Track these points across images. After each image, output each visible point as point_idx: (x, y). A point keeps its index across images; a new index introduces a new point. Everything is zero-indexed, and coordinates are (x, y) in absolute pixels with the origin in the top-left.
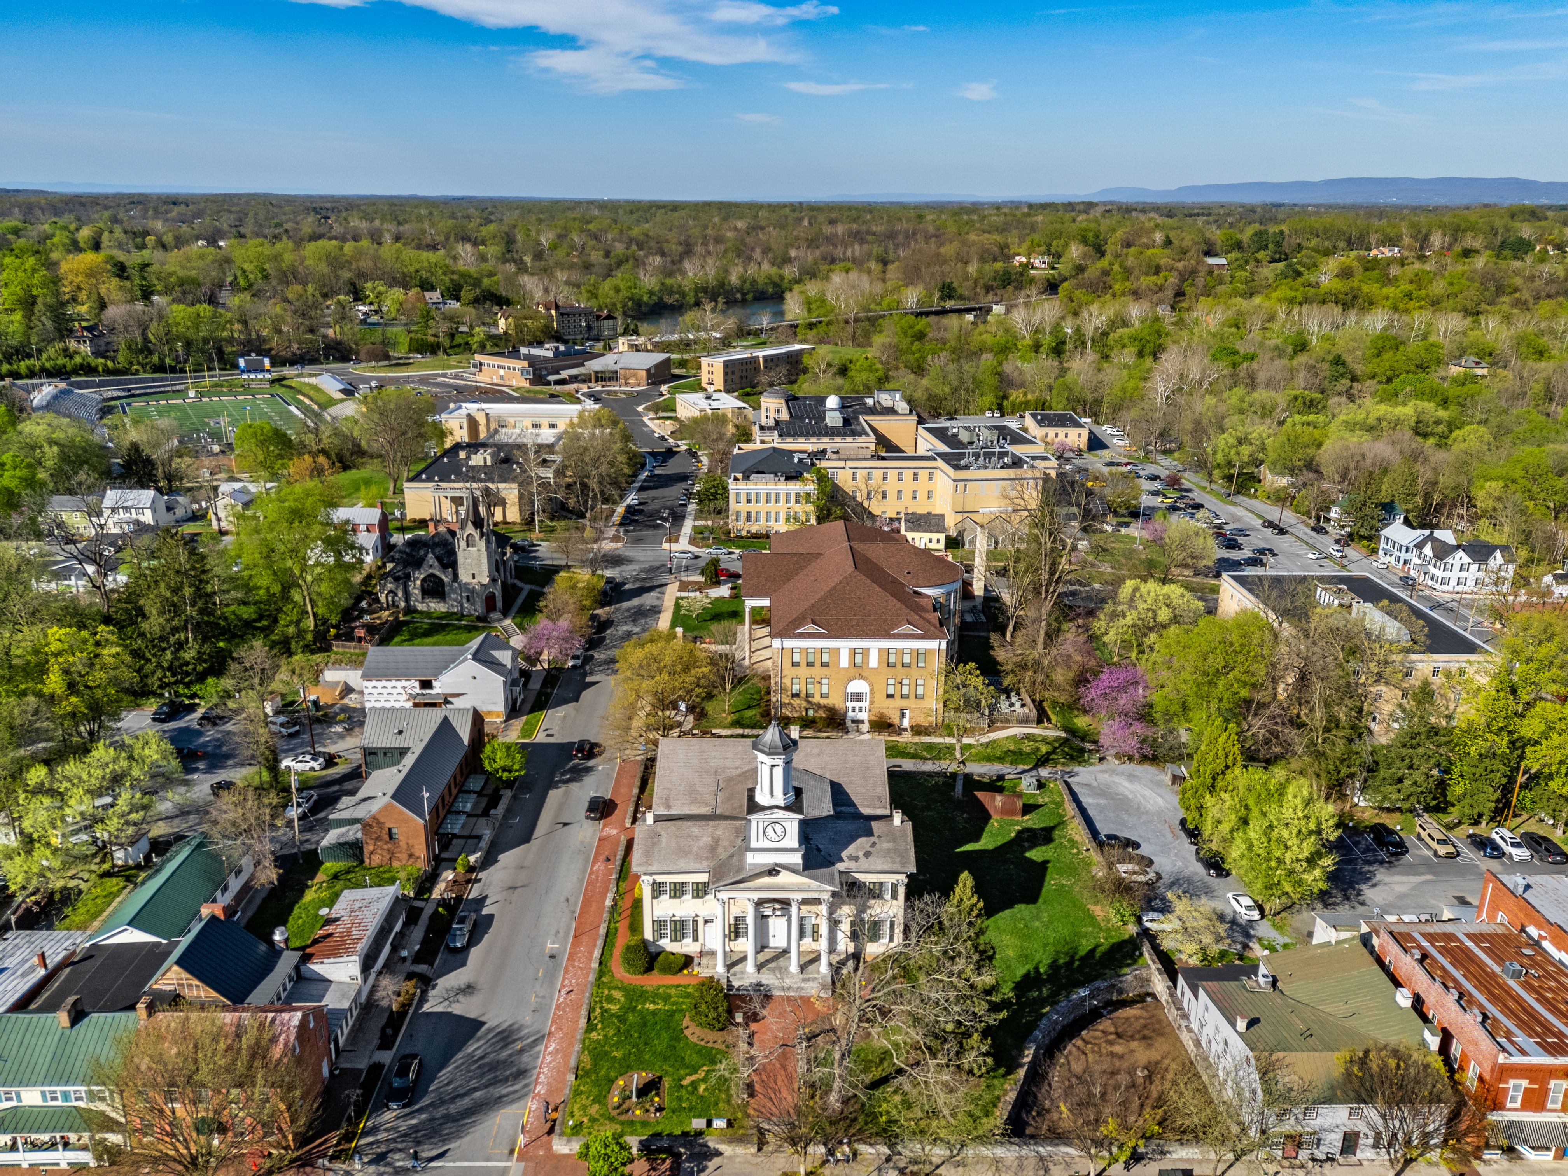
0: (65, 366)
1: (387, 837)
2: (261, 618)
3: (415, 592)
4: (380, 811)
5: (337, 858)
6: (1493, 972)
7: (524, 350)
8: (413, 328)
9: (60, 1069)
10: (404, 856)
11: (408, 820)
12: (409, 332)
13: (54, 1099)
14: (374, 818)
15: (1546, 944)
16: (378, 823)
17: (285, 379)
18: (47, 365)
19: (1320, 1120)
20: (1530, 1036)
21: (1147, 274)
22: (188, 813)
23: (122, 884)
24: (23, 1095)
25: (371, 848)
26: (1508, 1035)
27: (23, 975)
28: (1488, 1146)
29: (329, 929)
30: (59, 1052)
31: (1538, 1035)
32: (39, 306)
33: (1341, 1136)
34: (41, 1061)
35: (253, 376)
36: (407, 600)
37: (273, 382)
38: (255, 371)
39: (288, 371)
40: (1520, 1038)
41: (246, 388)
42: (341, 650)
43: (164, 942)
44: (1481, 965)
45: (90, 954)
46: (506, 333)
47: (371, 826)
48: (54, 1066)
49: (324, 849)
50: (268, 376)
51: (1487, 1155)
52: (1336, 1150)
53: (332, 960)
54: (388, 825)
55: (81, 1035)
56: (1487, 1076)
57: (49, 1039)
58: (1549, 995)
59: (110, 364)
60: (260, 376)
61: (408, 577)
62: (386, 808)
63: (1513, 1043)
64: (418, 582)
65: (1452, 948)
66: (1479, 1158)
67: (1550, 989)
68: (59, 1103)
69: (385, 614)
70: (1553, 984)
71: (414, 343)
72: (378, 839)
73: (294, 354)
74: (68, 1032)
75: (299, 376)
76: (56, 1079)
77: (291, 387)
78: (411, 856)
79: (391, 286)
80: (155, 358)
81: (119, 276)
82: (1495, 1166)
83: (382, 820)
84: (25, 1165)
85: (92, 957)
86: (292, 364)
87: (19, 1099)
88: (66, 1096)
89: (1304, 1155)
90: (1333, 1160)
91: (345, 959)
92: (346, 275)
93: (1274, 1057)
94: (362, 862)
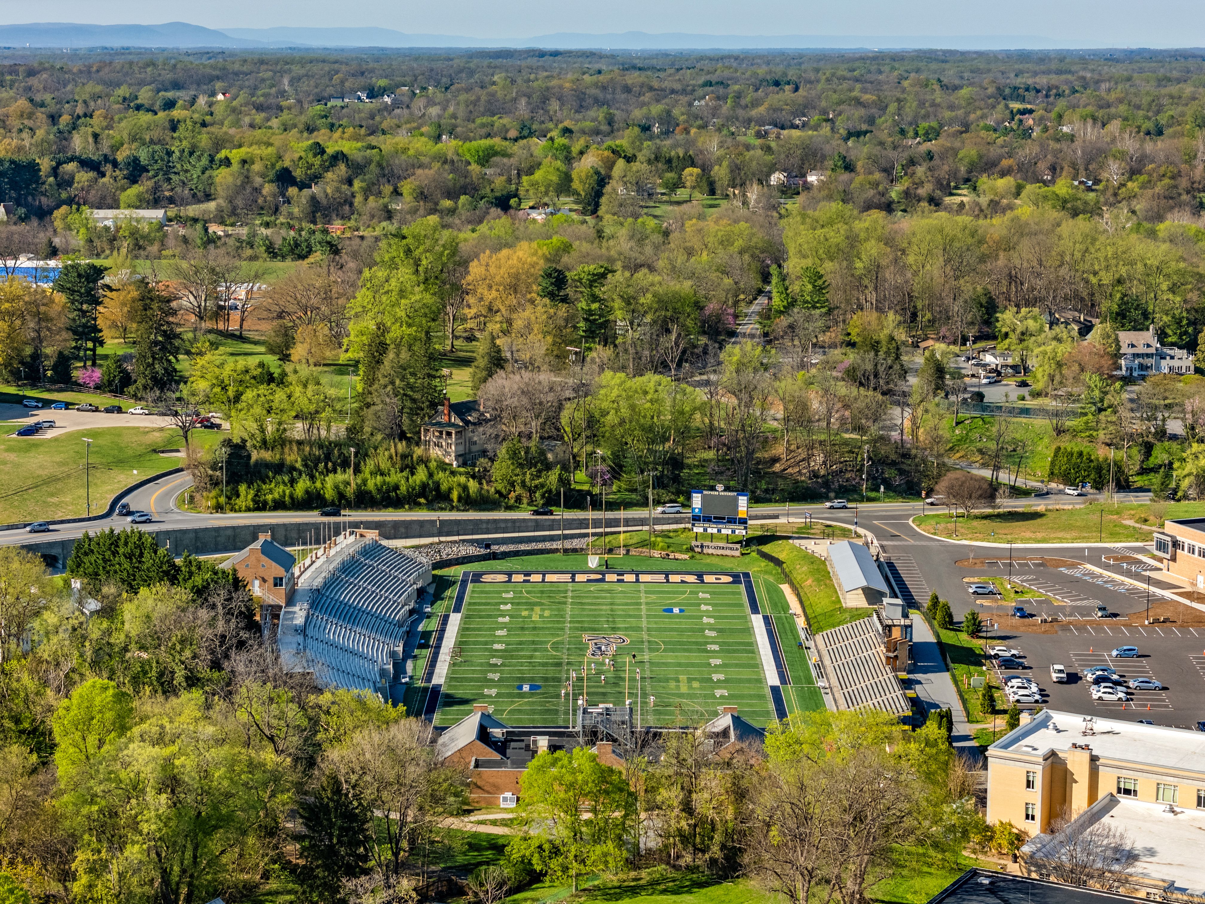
0: (396, 487)
8: (1070, 424)
12: (1059, 431)
18: (371, 485)
37: (749, 542)
50: (740, 532)
59: (473, 485)
60: (726, 531)
75: (804, 531)
77: (778, 562)
81: (552, 296)
86: (801, 498)
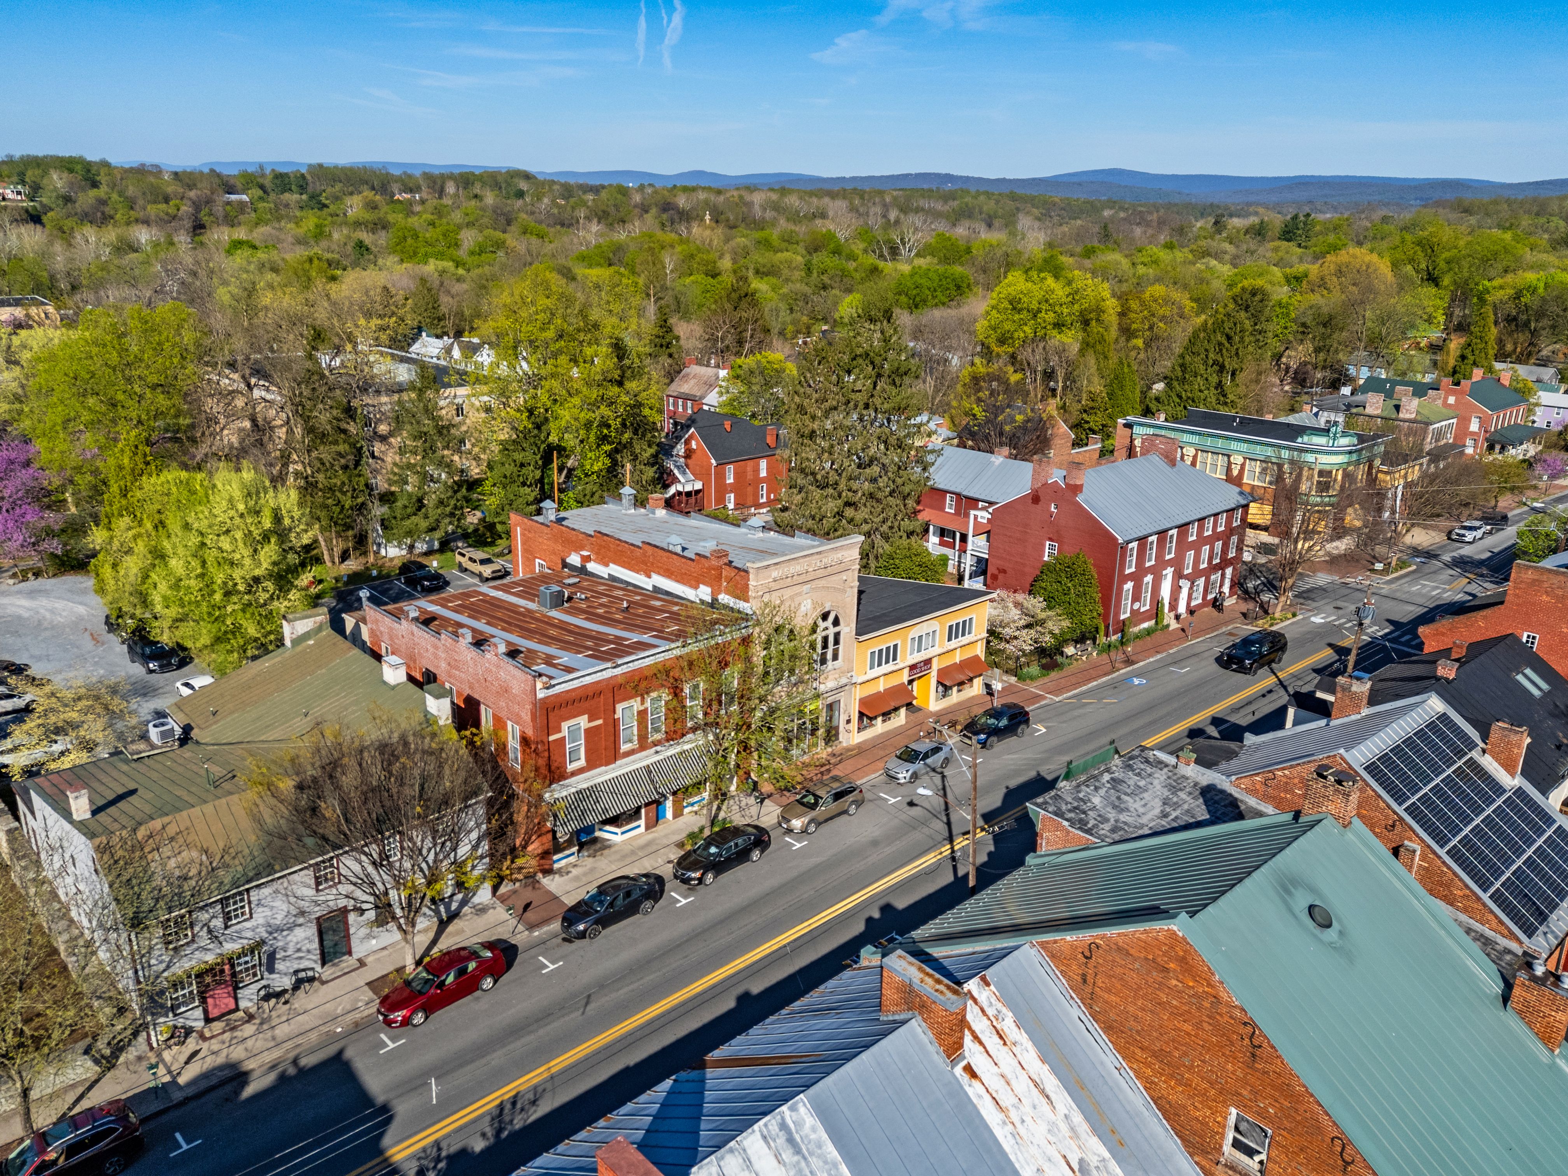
6: (528, 610)
15: (592, 567)
19: (260, 916)
20: (580, 652)
21: (155, 202)
26: (549, 661)
28: (558, 848)
31: (588, 648)
33: (311, 931)
40: (565, 658)
44: (512, 609)
51: (561, 861)
52: (311, 962)
56: (530, 732)
58: (601, 611)
63: (554, 666)
65: (472, 603)
66: (548, 871)
67: (602, 605)
70: (604, 600)
82: (575, 872)
89: (248, 997)
90: (311, 980)
93: (141, 833)
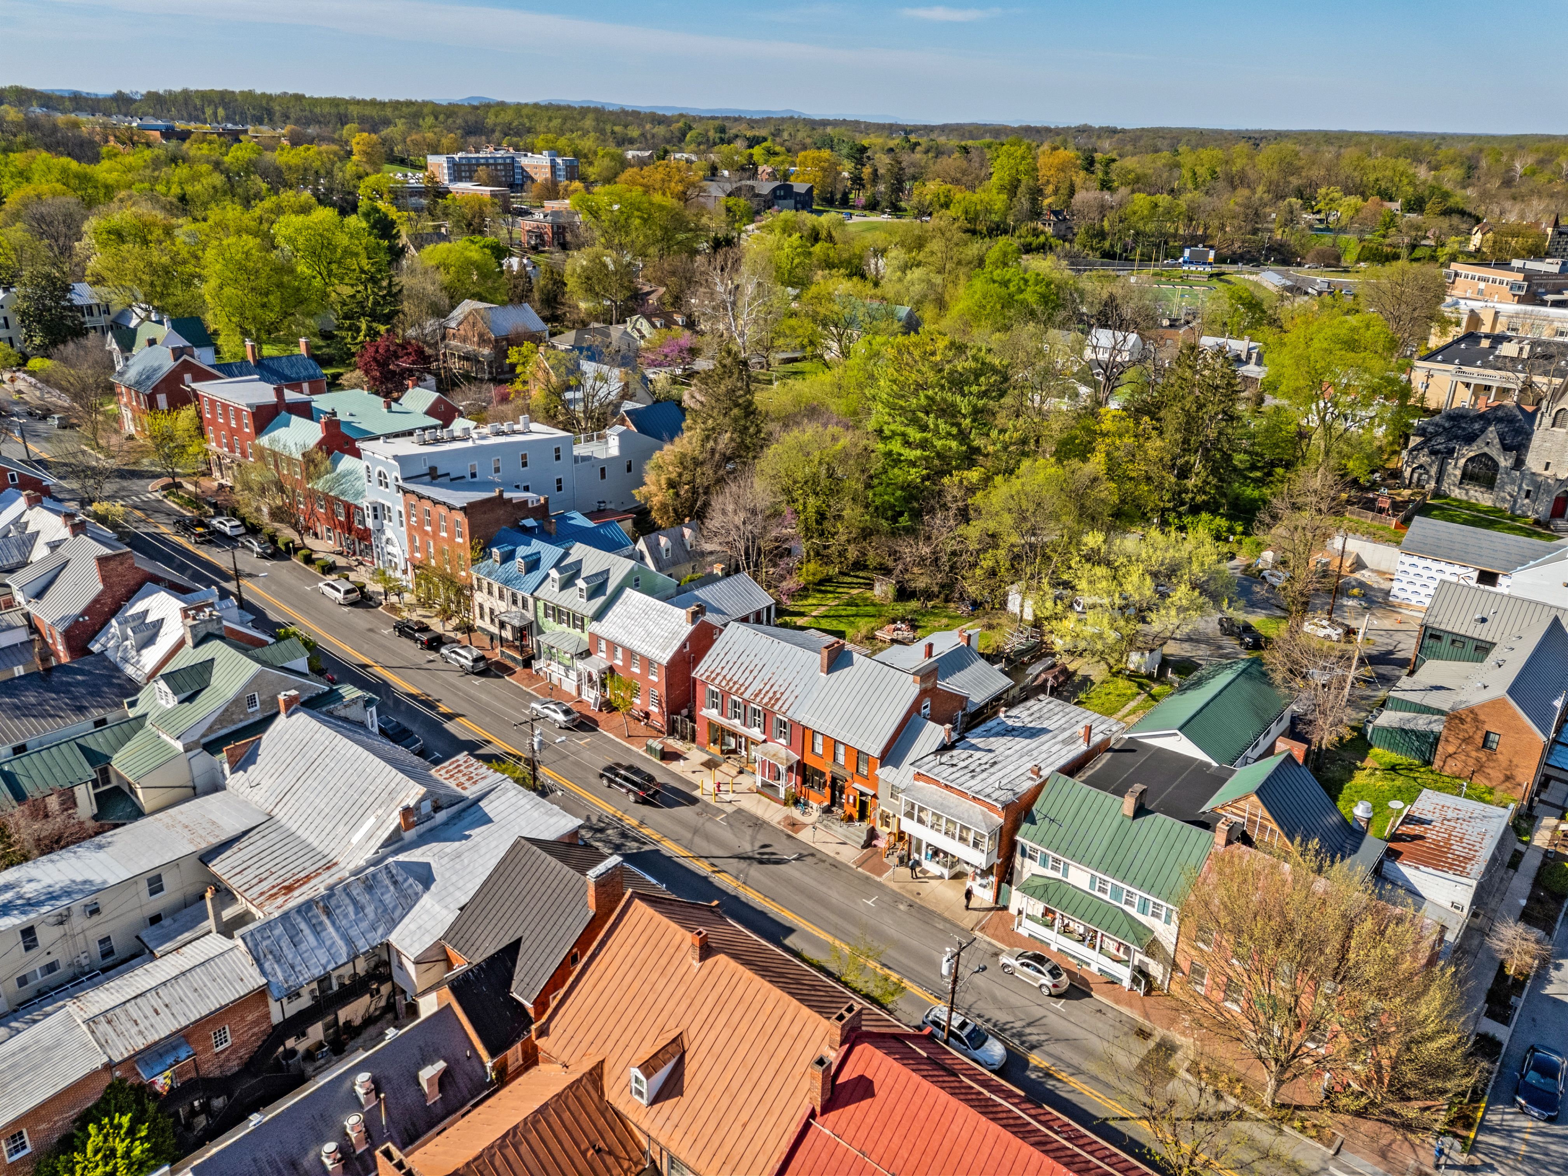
1: (1479, 741)
2: (1253, 467)
3: (1454, 470)
4: (1483, 706)
5: (1392, 746)
7: (1516, 263)
8: (1367, 237)
9: (1118, 858)
10: (1497, 775)
11: (1522, 730)
12: (1362, 240)
13: (1104, 891)
14: (1472, 711)
16: (1476, 719)
17: (1223, 274)
22: (1198, 641)
23: (1135, 689)
24: (1072, 870)
25: (1451, 749)
27: (1065, 742)
29: (1417, 830)
30: (1117, 841)
32: (1022, 189)
34: (1096, 842)
35: (1193, 268)
36: (1439, 481)
37: (1211, 276)
38: (1198, 263)
39: (1225, 268)
41: (1184, 279)
42: (1355, 518)
43: (1215, 764)
45: (1131, 748)
46: (1478, 250)
47: (1462, 721)
48: (1110, 854)
49: (1377, 729)
50: (1208, 269)
53: (1430, 870)
54: (1487, 727)
55: (1144, 829)
57: (1107, 821)
60: (1201, 269)
61: (1450, 452)
62: (1494, 704)
64: (1462, 461)
68: (1106, 897)
69: (1407, 492)
71: (1366, 252)
72: (1467, 740)
73: (1234, 253)
74: (1128, 822)
75: (1238, 272)
76: (1112, 869)
78: (1508, 778)
79: (1346, 195)
80: (1107, 244)
81: (1087, 169)
83: (1482, 717)
84: (1054, 948)
85: (1133, 751)
86: (1234, 262)
87: (1065, 874)
88: (1117, 893)
91: (1450, 876)
92: (1295, 181)
94: (1428, 763)
